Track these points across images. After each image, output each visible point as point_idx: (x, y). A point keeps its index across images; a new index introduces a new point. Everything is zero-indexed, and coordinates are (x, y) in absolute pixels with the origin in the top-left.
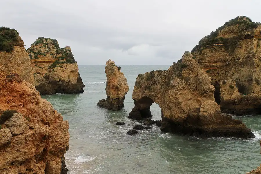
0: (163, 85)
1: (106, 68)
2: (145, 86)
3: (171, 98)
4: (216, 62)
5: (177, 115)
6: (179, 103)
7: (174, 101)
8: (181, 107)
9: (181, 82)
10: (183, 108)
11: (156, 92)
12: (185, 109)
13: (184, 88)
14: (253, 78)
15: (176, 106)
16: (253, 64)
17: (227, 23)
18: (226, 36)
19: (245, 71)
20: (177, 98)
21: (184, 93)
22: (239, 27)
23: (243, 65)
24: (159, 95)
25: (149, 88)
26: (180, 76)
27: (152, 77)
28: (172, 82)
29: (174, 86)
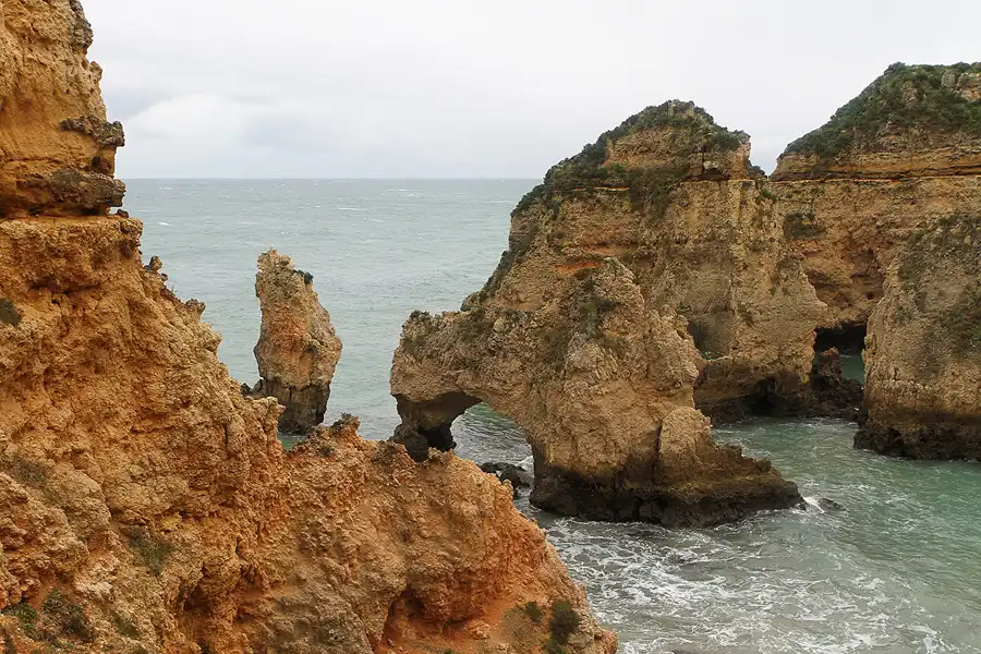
0: (528, 359)
1: (259, 278)
2: (456, 357)
3: (578, 405)
4: (603, 245)
5: (594, 456)
6: (603, 422)
7: (588, 416)
8: (609, 434)
9: (605, 356)
10: (613, 438)
11: (505, 382)
12: (620, 441)
13: (614, 376)
14: (734, 305)
15: (591, 431)
16: (732, 260)
17: (633, 119)
18: (632, 162)
19: (705, 279)
20: (595, 407)
21: (613, 389)
22: (674, 137)
23: (696, 259)
24: (517, 393)
25: (473, 366)
26: (599, 336)
27: (480, 330)
28: (575, 356)
29: (584, 370)
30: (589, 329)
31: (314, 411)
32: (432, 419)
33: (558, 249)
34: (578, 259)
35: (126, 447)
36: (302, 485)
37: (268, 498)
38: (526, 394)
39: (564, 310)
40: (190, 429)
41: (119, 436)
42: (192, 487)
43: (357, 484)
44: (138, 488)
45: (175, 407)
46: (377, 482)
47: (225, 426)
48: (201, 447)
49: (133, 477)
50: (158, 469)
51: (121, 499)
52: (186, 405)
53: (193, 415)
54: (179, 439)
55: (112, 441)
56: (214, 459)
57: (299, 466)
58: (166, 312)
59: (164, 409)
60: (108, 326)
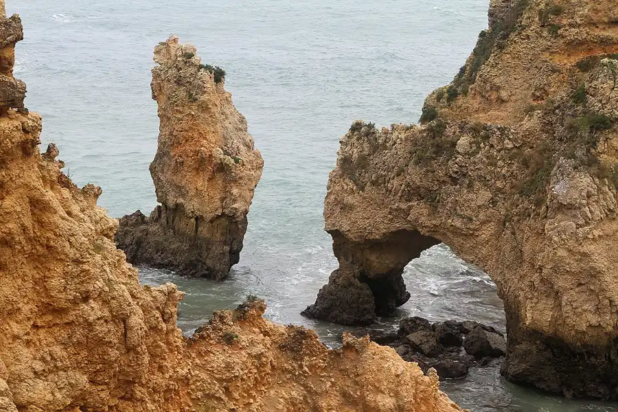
0: (499, 190)
1: (156, 75)
2: (408, 185)
3: (562, 253)
5: (583, 318)
6: (595, 274)
7: (575, 267)
8: (603, 290)
9: (599, 189)
10: (608, 294)
11: (471, 220)
13: (610, 215)
15: (580, 284)
20: (585, 255)
21: (608, 231)
24: (487, 232)
25: (430, 197)
26: (590, 163)
27: (439, 149)
28: (559, 189)
29: (570, 207)
30: (579, 153)
31: (227, 248)
32: (378, 263)
33: (554, 30)
34: (581, 43)
35: (28, 343)
36: (204, 376)
37: (168, 390)
38: (498, 235)
39: (548, 127)
40: (90, 324)
41: (21, 333)
42: (92, 382)
43: (262, 374)
44: (41, 384)
45: (75, 302)
46: (285, 371)
47: (124, 321)
48: (101, 342)
49: (35, 373)
50: (59, 364)
51: (25, 395)
52: (86, 299)
53: (93, 310)
54: (79, 334)
55: (15, 337)
56: (114, 354)
57: (200, 354)
58: (63, 201)
59: (63, 304)
60: (10, 225)
